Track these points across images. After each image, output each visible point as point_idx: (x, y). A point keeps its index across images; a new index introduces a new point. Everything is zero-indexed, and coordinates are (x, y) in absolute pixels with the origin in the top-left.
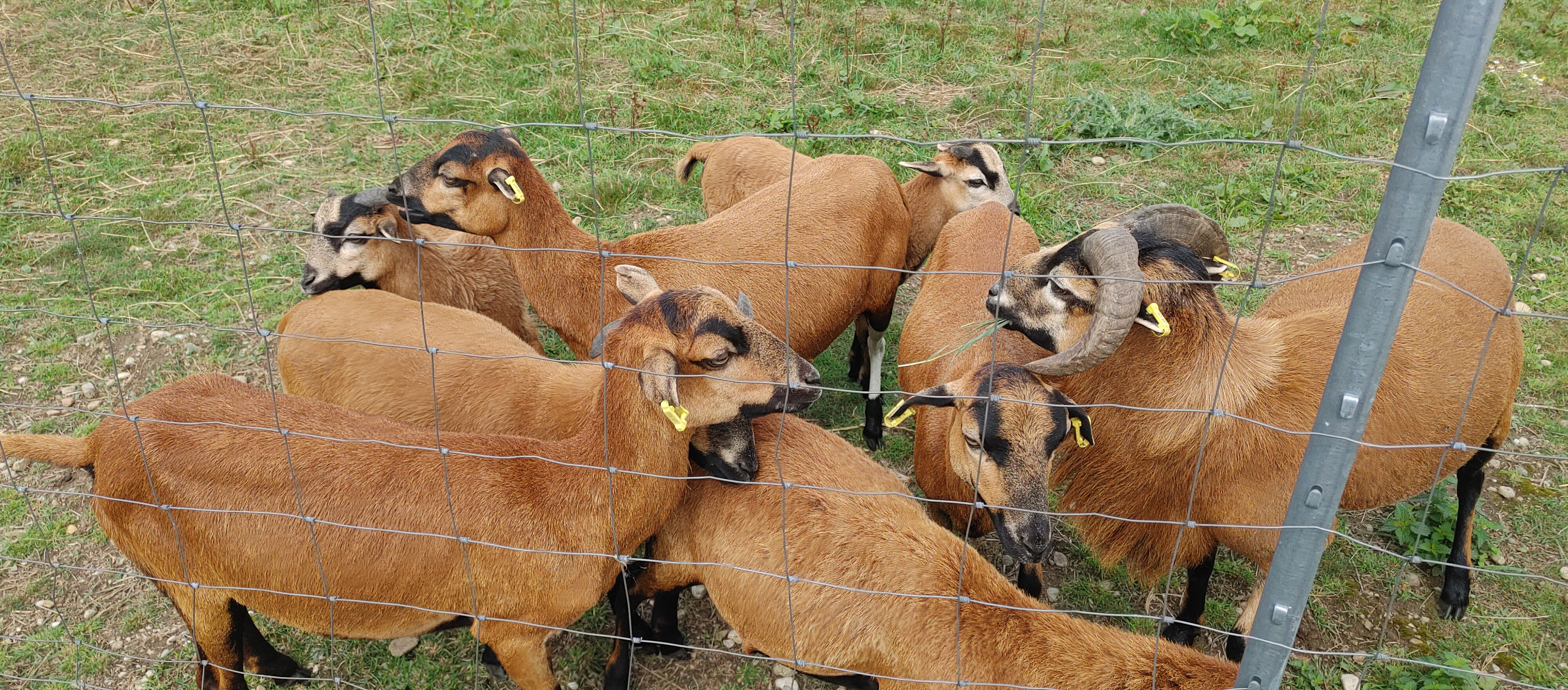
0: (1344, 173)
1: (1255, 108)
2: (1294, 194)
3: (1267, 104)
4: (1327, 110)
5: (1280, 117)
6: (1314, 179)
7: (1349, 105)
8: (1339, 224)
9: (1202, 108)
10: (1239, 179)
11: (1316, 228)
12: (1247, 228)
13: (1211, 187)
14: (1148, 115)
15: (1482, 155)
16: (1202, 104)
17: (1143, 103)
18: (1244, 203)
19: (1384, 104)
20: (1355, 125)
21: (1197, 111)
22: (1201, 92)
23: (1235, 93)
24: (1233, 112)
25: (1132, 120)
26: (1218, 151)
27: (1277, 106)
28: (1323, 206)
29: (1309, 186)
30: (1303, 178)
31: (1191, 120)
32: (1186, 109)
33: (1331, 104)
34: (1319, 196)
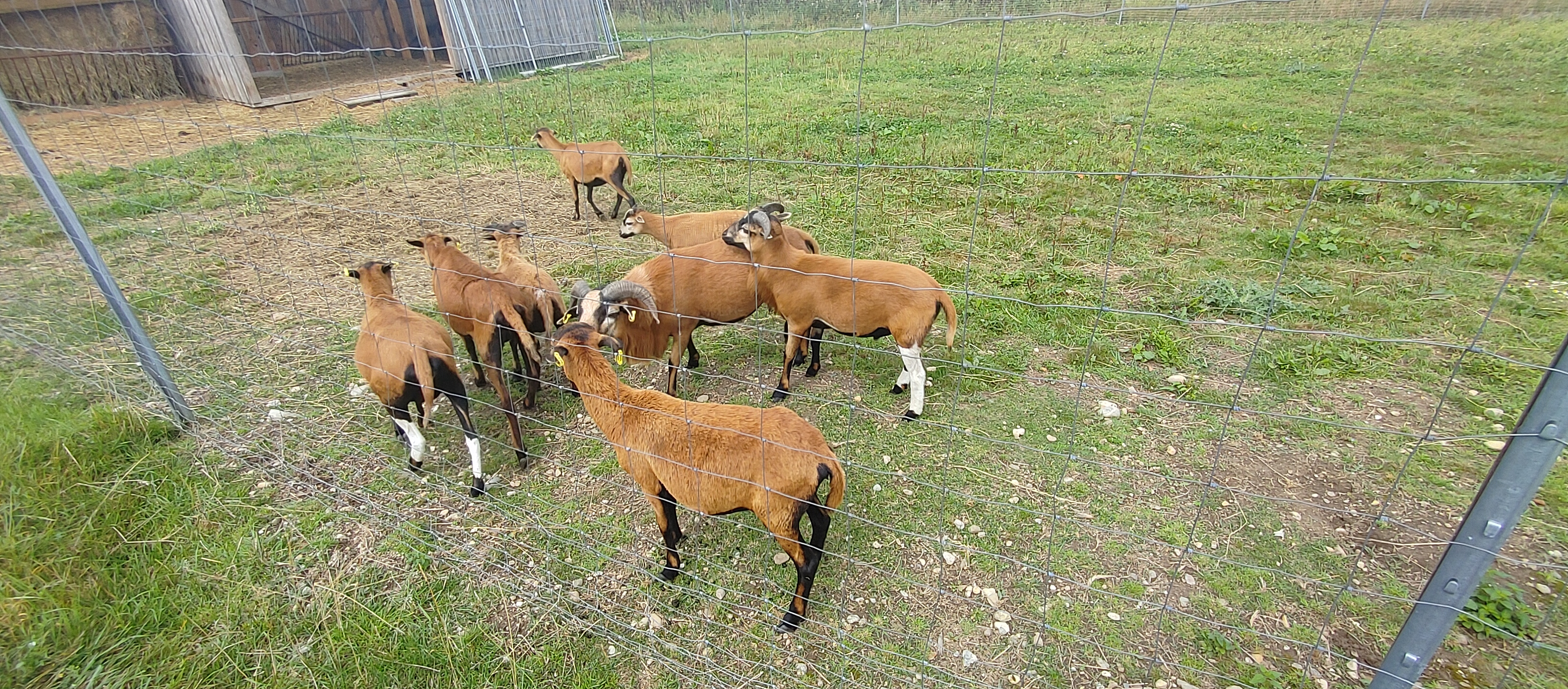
0: (1403, 347)
1: (1335, 298)
2: (1365, 358)
3: (1344, 296)
4: (1391, 304)
5: (1354, 305)
6: (1381, 348)
7: (1407, 301)
8: (1400, 382)
9: (1296, 294)
10: (1323, 343)
11: (1382, 382)
12: (1329, 376)
13: (1303, 347)
14: (1257, 296)
15: (1518, 344)
16: (1295, 292)
17: (1254, 288)
18: (1327, 359)
19: (1436, 303)
20: (1412, 315)
21: (1292, 296)
22: (1295, 284)
23: (1320, 287)
24: (1318, 299)
25: (1246, 299)
26: (1307, 323)
27: (1351, 297)
28: (1387, 367)
29: (1377, 354)
30: (1372, 347)
31: (1288, 301)
32: (1284, 294)
33: (1393, 299)
34: (1384, 360)
